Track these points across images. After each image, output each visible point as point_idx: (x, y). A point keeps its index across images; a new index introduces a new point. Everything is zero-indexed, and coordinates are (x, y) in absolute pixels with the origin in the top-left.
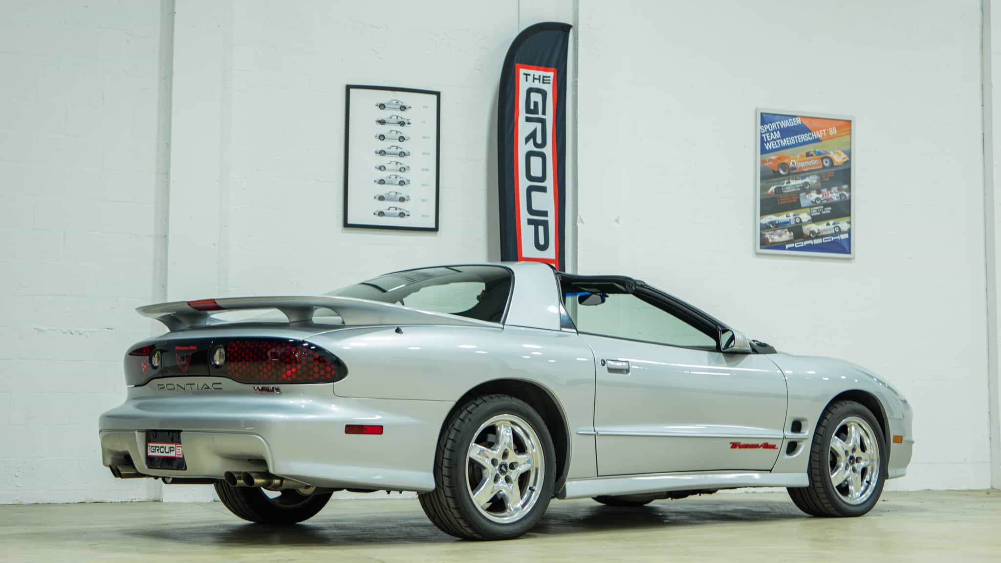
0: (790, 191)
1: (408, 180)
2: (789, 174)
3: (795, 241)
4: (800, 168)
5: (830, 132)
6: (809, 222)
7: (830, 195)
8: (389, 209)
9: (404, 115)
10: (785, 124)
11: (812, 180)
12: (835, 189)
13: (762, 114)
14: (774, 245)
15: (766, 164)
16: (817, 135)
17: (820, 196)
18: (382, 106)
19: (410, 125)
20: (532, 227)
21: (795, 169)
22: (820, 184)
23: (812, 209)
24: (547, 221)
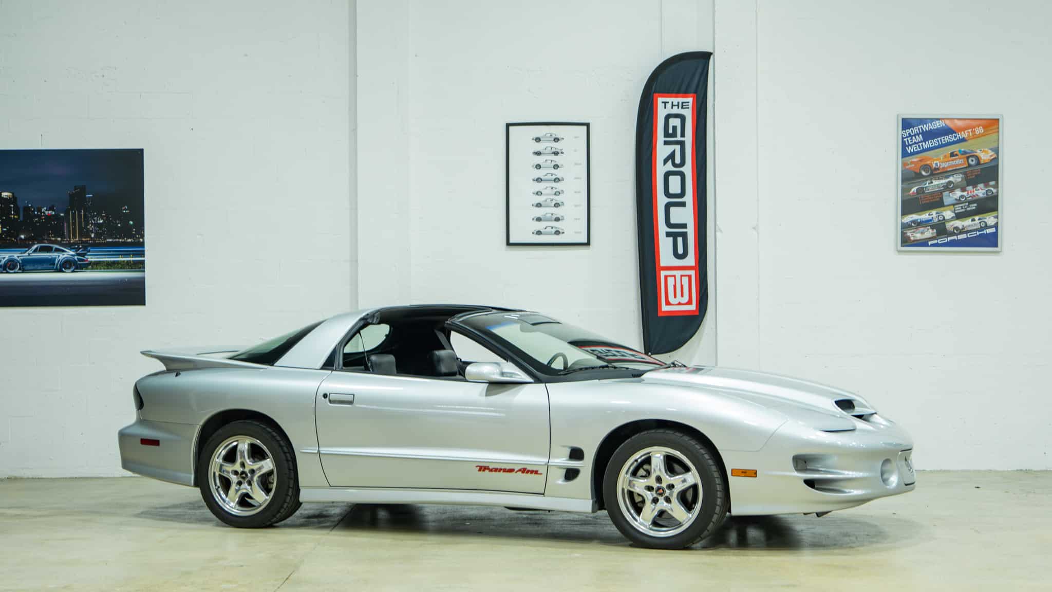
0: (932, 191)
1: (563, 202)
2: (932, 174)
3: (938, 237)
4: (944, 168)
5: (976, 131)
6: (952, 219)
7: (975, 192)
8: (545, 229)
9: (557, 146)
10: (926, 128)
11: (957, 178)
12: (981, 185)
13: (903, 120)
14: (916, 242)
15: (907, 167)
16: (963, 135)
17: (965, 194)
18: (538, 140)
19: (562, 154)
20: (671, 239)
21: (938, 169)
22: (965, 182)
23: (955, 206)
24: (686, 233)
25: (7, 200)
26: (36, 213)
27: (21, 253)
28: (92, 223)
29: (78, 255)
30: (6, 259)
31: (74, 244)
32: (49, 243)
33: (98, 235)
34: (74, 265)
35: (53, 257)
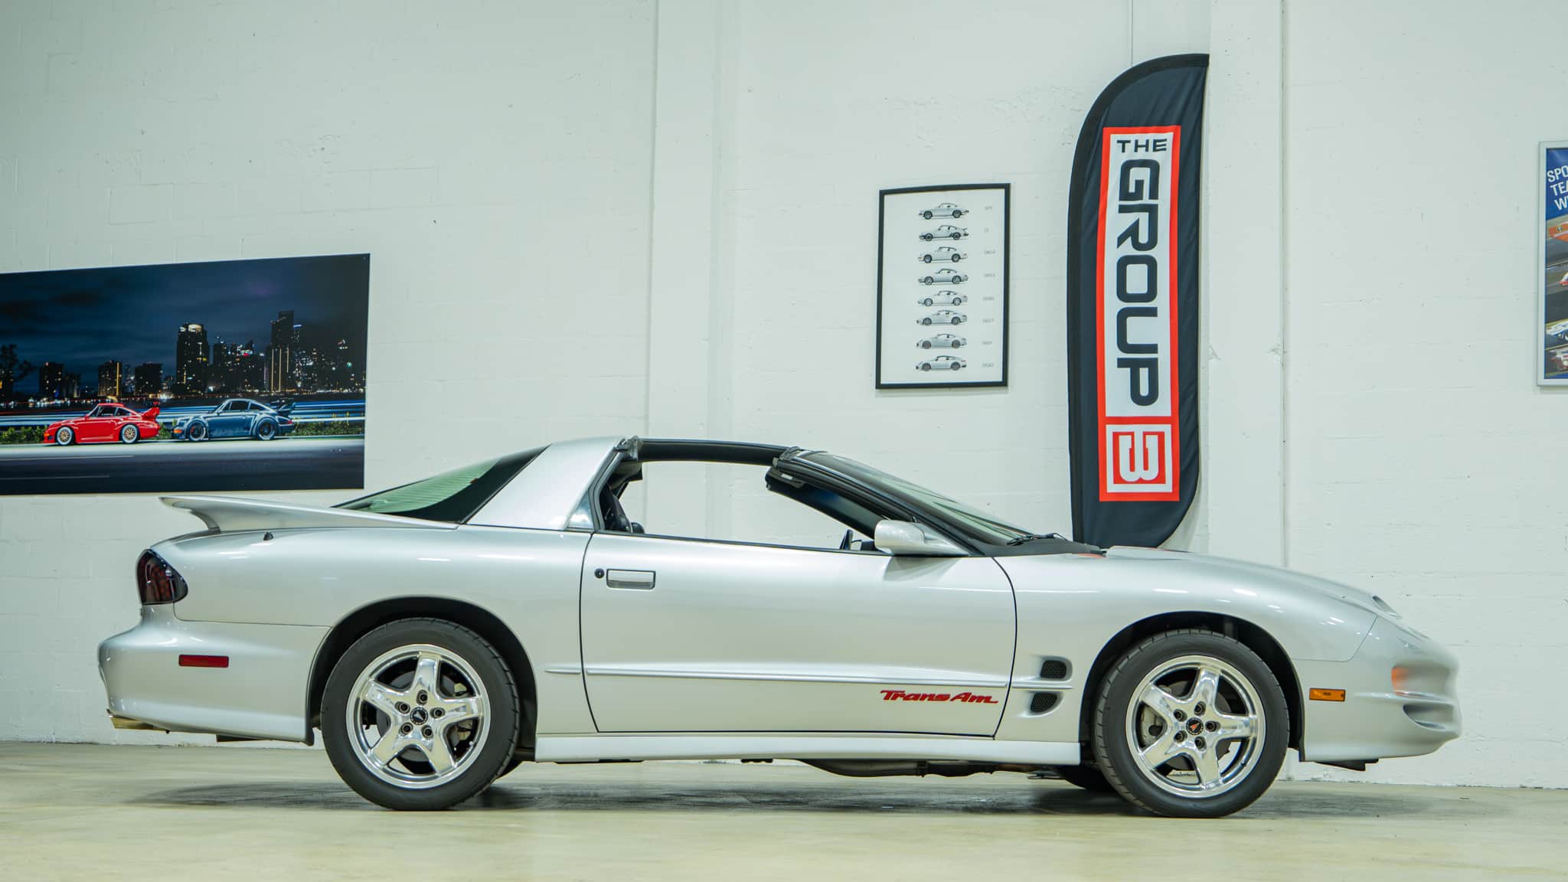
1: (964, 316)
8: (936, 360)
9: (959, 224)
13: (1548, 150)
15: (1556, 235)
18: (928, 215)
19: (967, 237)
20: (1129, 370)
24: (1156, 360)
25: (195, 336)
26: (229, 353)
27: (209, 413)
28: (299, 367)
29: (280, 414)
30: (190, 421)
31: (276, 397)
32: (244, 397)
33: (307, 384)
34: (274, 429)
35: (249, 417)
